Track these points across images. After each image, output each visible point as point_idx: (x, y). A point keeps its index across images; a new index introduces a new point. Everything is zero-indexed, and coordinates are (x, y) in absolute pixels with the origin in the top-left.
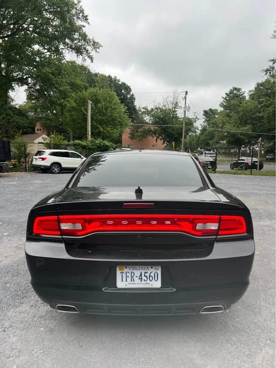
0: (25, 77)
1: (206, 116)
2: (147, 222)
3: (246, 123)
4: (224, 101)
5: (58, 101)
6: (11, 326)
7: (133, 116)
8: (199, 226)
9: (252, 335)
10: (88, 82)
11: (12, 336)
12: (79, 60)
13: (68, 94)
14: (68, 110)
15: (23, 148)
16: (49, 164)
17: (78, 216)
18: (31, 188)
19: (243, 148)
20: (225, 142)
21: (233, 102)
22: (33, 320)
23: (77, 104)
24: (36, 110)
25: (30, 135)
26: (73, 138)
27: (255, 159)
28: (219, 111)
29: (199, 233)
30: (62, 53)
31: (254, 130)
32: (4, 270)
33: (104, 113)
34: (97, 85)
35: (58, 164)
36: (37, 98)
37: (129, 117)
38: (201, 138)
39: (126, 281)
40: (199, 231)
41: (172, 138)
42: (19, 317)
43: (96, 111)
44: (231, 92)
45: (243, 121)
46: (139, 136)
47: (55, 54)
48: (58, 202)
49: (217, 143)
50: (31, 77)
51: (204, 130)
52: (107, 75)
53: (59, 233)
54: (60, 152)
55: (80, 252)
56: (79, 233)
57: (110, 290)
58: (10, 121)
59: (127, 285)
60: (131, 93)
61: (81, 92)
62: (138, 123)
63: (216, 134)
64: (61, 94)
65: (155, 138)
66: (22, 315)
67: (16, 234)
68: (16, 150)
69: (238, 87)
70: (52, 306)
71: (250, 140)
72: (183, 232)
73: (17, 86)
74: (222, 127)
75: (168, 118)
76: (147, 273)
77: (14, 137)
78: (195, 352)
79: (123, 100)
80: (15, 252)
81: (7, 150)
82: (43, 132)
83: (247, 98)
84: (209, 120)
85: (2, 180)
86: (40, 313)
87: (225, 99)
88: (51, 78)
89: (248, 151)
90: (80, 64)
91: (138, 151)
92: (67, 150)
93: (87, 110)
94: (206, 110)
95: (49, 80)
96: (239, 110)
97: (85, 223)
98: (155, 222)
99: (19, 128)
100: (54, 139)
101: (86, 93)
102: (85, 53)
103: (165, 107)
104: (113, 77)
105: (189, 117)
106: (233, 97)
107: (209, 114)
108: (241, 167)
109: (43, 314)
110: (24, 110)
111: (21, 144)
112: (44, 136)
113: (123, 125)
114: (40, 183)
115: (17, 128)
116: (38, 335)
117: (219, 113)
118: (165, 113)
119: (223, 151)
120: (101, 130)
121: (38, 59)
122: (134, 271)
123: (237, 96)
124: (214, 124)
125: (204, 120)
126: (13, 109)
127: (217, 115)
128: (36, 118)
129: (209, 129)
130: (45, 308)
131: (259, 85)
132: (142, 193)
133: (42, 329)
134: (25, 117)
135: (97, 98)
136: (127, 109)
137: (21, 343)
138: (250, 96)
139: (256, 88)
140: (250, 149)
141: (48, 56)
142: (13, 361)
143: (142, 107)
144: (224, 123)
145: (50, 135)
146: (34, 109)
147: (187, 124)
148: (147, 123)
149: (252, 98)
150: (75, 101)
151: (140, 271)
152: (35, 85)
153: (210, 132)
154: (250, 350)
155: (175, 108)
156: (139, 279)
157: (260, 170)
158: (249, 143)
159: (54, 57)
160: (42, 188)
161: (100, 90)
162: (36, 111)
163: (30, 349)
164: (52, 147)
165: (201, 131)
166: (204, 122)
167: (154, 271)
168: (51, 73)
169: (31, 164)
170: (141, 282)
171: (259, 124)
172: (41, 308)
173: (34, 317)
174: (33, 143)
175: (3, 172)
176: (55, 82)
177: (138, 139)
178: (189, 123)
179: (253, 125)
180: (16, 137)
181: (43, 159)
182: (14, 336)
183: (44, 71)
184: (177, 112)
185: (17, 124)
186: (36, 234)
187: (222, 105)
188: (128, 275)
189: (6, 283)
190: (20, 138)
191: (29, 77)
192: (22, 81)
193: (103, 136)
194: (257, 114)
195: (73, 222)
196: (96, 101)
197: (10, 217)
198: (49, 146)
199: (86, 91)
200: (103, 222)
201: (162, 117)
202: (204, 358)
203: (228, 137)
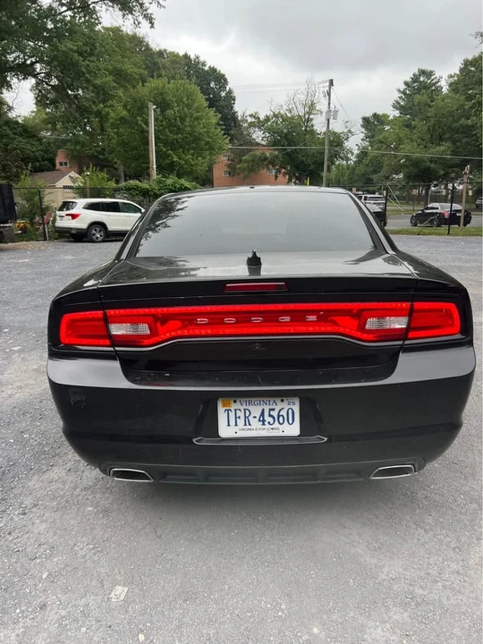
0: (28, 62)
1: (366, 129)
2: (271, 317)
3: (441, 139)
4: (401, 98)
5: (93, 107)
6: (35, 506)
7: (232, 132)
8: (372, 323)
9: (461, 514)
10: (147, 67)
11: (38, 521)
12: (127, 25)
13: (111, 93)
14: (112, 124)
15: (37, 198)
16: (84, 226)
17: (141, 311)
18: (57, 268)
19: (435, 186)
20: (401, 176)
21: (417, 98)
22: (72, 494)
23: (129, 111)
24: (54, 124)
25: (48, 174)
26: (125, 176)
27: (456, 206)
28: (391, 117)
29: (371, 337)
30: (94, 11)
31: (454, 153)
32: (17, 410)
33: (179, 128)
34: (163, 73)
35: (101, 225)
36: (54, 102)
37: (224, 134)
38: (357, 172)
39: (236, 425)
40: (370, 332)
41: (305, 171)
42: (48, 489)
43: (164, 123)
44: (415, 79)
45: (436, 136)
46: (244, 170)
47: (82, 14)
48: (102, 284)
49: (387, 178)
50: (41, 61)
51: (363, 154)
52: (181, 54)
53: (108, 342)
54: (102, 203)
55: (149, 376)
56: (146, 342)
57: (206, 442)
58: (9, 147)
59: (238, 431)
60: (228, 89)
61: (134, 87)
62: (241, 145)
63: (386, 161)
64: (98, 93)
65: (274, 171)
66: (54, 486)
67: (33, 349)
68: (24, 202)
69: (428, 68)
70: (104, 471)
71: (449, 171)
72: (342, 335)
73: (15, 80)
74: (396, 149)
75: (298, 134)
76: (274, 410)
77: (19, 177)
78: (360, 543)
79: (214, 102)
80: (35, 380)
81: (7, 201)
82: (71, 167)
83: (445, 90)
84: (373, 136)
85: (5, 256)
86: (85, 482)
87: (404, 93)
88: (77, 62)
89: (444, 193)
90: (130, 33)
91: (248, 188)
92: (115, 198)
93: (147, 123)
94: (367, 115)
95: (75, 65)
96: (429, 114)
97: (155, 321)
98: (287, 319)
99: (26, 160)
100: (91, 179)
101: (143, 91)
102: (137, 9)
103: (290, 112)
104: (192, 57)
105: (336, 131)
106: (419, 89)
107: (373, 124)
108: (431, 222)
109: (90, 483)
110: (32, 128)
111: (33, 191)
112: (73, 174)
113: (214, 149)
114: (71, 260)
115: (23, 160)
116: (84, 519)
117: (392, 121)
118: (291, 123)
119: (398, 193)
120: (175, 159)
121: (50, 25)
122: (250, 408)
123: (425, 87)
124: (382, 142)
125: (362, 136)
126: (12, 124)
127: (388, 124)
128: (56, 141)
129: (373, 153)
130: (91, 474)
131: (467, 63)
132: (260, 264)
133: (90, 509)
134: (34, 138)
135: (164, 99)
136: (221, 119)
137: (55, 533)
138: (450, 85)
139: (461, 70)
140: (446, 188)
141: (69, 18)
142: (41, 565)
143: (248, 113)
144: (400, 141)
145: (83, 172)
146: (51, 122)
147: (331, 143)
148: (258, 144)
149: (454, 90)
150: (125, 107)
151: (261, 408)
152: (48, 75)
153: (375, 157)
154: (458, 539)
155: (309, 113)
156: (259, 421)
157: (465, 225)
158: (446, 178)
159: (80, 19)
160: (75, 268)
161: (169, 83)
162: (54, 129)
163: (71, 543)
164: (88, 194)
165: (358, 156)
166: (362, 140)
167: (287, 407)
168: (77, 51)
169: (54, 226)
170: (263, 427)
171: (465, 140)
172: (85, 474)
173: (75, 488)
174: (54, 187)
175: (6, 242)
176: (84, 70)
177: (242, 175)
178: (337, 141)
179: (454, 142)
180: (22, 177)
181: (74, 216)
182: (41, 522)
183: (64, 49)
184: (314, 122)
185: (22, 153)
186: (66, 345)
187: (396, 106)
188: (239, 414)
189: (22, 432)
190: (29, 179)
191: (36, 62)
192: (25, 71)
193: (178, 170)
194: (463, 121)
195: (134, 320)
196: (163, 105)
197: (23, 319)
198: (82, 193)
199: (143, 86)
200: (189, 320)
201: (285, 131)
202: (377, 553)
203: (407, 166)
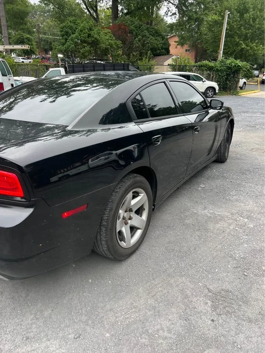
58: (146, 42)
112: (175, 57)
185: (152, 45)
